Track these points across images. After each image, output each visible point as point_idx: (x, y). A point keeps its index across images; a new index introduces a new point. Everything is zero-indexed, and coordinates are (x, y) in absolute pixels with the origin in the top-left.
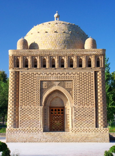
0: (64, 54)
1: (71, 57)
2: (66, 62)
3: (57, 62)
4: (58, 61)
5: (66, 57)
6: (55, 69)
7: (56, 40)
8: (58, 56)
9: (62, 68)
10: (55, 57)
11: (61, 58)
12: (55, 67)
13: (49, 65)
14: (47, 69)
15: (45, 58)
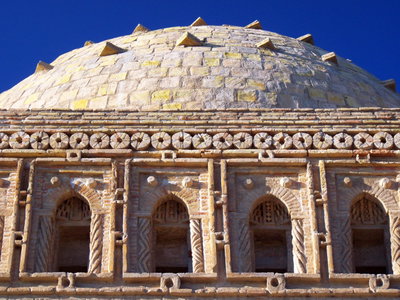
0: (282, 150)
1: (357, 183)
2: (310, 222)
3: (208, 226)
4: (218, 208)
5: (306, 178)
6: (183, 283)
7: (199, 80)
8: (222, 163)
9: (270, 276)
10: (185, 181)
11: (259, 185)
12: (187, 269)
13: (118, 247)
14: (93, 281)
15: (87, 182)
